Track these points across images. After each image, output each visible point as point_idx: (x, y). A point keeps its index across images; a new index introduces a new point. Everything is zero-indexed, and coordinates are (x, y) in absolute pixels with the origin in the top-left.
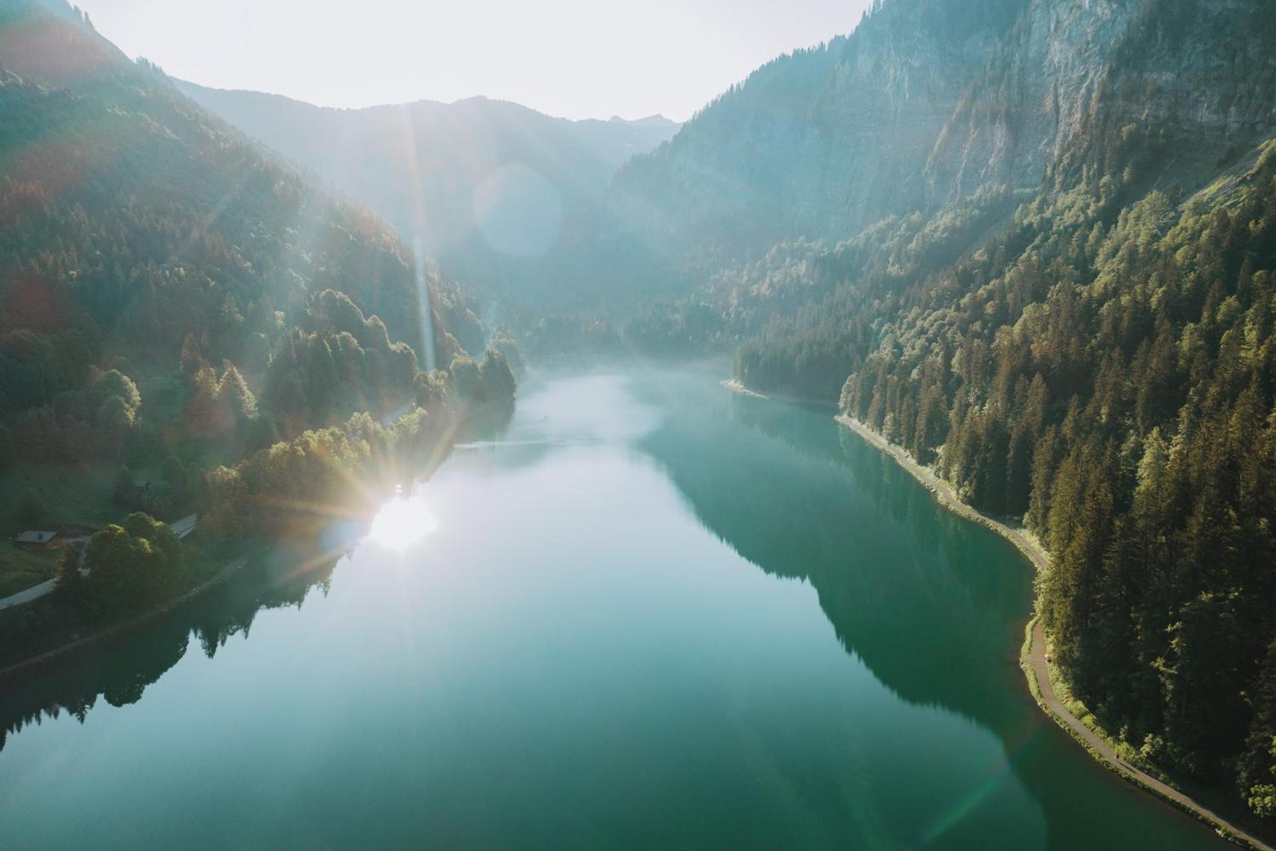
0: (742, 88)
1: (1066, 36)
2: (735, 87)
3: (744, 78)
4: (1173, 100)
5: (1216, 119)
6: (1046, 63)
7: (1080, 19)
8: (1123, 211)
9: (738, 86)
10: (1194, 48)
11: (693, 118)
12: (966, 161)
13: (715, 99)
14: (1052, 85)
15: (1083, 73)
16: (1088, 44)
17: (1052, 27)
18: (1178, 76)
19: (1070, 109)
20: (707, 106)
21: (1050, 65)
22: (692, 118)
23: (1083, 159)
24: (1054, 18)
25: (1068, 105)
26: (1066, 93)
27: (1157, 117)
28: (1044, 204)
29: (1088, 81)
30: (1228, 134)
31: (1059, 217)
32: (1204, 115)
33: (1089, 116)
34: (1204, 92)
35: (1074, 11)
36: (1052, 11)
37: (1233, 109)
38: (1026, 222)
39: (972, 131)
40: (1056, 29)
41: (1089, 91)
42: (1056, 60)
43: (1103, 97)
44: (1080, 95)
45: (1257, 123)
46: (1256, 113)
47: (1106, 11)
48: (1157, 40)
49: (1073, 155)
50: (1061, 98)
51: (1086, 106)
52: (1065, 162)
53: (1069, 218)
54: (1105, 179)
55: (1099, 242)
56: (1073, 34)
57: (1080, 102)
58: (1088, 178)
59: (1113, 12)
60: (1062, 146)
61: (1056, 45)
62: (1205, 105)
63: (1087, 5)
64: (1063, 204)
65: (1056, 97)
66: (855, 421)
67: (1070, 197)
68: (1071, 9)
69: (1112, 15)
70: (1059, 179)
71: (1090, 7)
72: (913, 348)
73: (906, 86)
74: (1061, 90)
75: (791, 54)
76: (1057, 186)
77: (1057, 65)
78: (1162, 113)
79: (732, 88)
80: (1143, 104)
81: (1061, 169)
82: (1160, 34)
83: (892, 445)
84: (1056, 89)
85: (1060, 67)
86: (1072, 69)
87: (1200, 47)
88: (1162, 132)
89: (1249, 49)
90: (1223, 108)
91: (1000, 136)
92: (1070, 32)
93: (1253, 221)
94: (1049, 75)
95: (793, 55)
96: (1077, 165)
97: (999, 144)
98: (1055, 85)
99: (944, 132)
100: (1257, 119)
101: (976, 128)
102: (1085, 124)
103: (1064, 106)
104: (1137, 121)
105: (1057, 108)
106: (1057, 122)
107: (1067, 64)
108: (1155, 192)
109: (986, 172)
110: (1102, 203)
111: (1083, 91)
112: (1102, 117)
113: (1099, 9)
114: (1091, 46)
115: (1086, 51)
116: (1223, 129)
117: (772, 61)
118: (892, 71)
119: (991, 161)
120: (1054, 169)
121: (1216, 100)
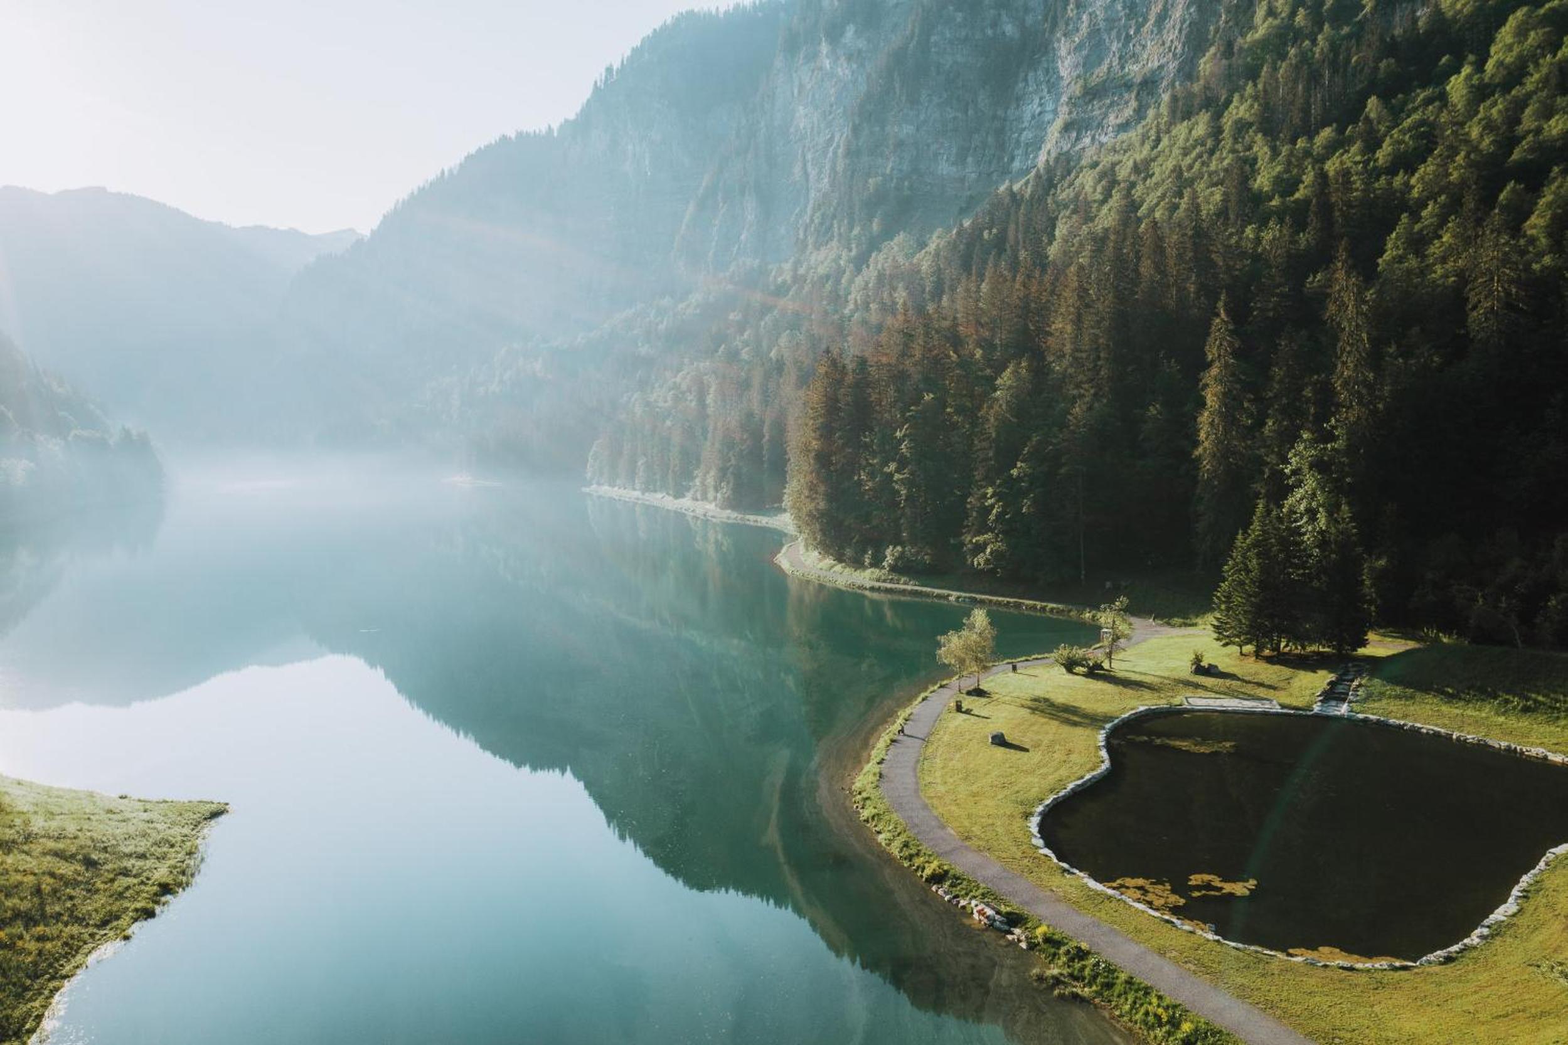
0: (455, 172)
1: (810, 100)
2: (446, 173)
3: (458, 162)
4: (915, 153)
5: (955, 170)
6: (792, 130)
7: (823, 80)
8: (874, 255)
9: (451, 171)
10: (930, 101)
11: (395, 208)
12: (716, 238)
13: (421, 186)
14: (800, 152)
15: (829, 136)
16: (831, 106)
17: (796, 91)
18: (918, 130)
19: (820, 172)
20: (412, 193)
21: (796, 131)
22: (393, 208)
23: (834, 217)
24: (796, 83)
25: (817, 170)
26: (813, 159)
27: (901, 171)
28: (797, 264)
29: (835, 145)
30: (967, 184)
31: (813, 271)
32: (945, 168)
33: (836, 173)
34: (942, 143)
35: (816, 72)
36: (794, 75)
37: (970, 159)
38: (780, 280)
39: (721, 205)
40: (800, 92)
41: (835, 153)
42: (802, 126)
43: (849, 153)
44: (827, 160)
45: (992, 173)
46: (990, 162)
47: (847, 72)
48: (895, 93)
49: (823, 215)
50: (809, 165)
51: (833, 169)
52: (816, 221)
53: (822, 270)
54: (856, 231)
55: (851, 281)
56: (817, 96)
57: (828, 167)
58: (840, 235)
59: (853, 72)
60: (814, 208)
61: (801, 110)
62: (945, 158)
63: (828, 66)
64: (816, 260)
65: (805, 165)
66: (606, 488)
67: (823, 252)
68: (813, 71)
69: (852, 75)
70: (810, 240)
71: (831, 68)
72: (666, 402)
73: (647, 162)
74: (809, 156)
75: (513, 136)
76: (810, 246)
77: (803, 132)
78: (905, 167)
79: (443, 173)
80: (888, 159)
81: (812, 229)
82: (897, 86)
83: (647, 494)
84: (804, 156)
85: (806, 133)
86: (819, 133)
87: (936, 100)
88: (906, 183)
89: (979, 100)
90: (961, 159)
91: (750, 210)
92: (813, 96)
93: (987, 231)
94: (796, 143)
95: (516, 138)
96: (828, 224)
97: (750, 217)
98: (803, 151)
99: (691, 207)
100: (992, 170)
101: (724, 203)
102: (832, 184)
103: (813, 172)
104: (883, 175)
105: (806, 174)
106: (808, 190)
107: (812, 128)
108: (902, 235)
109: (739, 248)
110: (854, 253)
111: (830, 154)
112: (849, 173)
113: (839, 70)
114: (834, 107)
115: (830, 113)
116: (962, 180)
117: (491, 144)
118: (630, 147)
119: (743, 237)
120: (805, 231)
121: (954, 151)
